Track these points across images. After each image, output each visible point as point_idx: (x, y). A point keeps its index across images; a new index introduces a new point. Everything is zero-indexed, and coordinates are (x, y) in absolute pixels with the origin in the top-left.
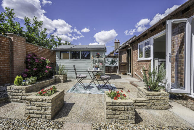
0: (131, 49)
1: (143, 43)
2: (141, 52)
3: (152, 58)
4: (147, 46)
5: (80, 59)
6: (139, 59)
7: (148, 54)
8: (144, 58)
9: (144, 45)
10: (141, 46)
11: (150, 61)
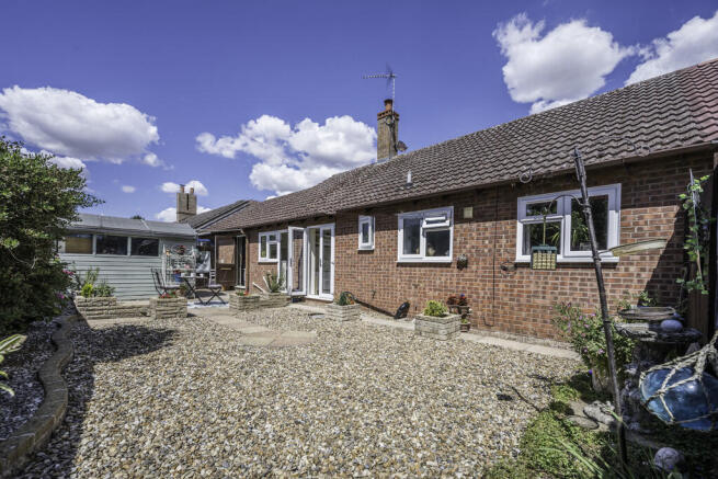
0: (244, 238)
1: (267, 234)
2: (264, 249)
3: (278, 260)
4: (273, 242)
5: (129, 254)
6: (261, 260)
7: (273, 255)
8: (268, 259)
9: (268, 238)
10: (264, 238)
11: (276, 263)
